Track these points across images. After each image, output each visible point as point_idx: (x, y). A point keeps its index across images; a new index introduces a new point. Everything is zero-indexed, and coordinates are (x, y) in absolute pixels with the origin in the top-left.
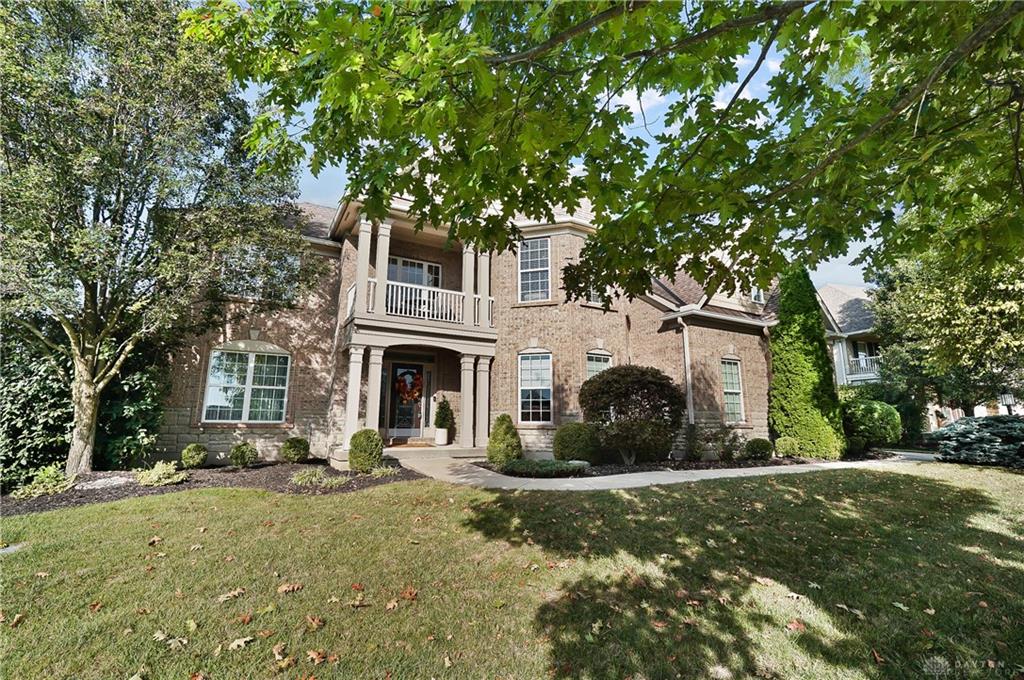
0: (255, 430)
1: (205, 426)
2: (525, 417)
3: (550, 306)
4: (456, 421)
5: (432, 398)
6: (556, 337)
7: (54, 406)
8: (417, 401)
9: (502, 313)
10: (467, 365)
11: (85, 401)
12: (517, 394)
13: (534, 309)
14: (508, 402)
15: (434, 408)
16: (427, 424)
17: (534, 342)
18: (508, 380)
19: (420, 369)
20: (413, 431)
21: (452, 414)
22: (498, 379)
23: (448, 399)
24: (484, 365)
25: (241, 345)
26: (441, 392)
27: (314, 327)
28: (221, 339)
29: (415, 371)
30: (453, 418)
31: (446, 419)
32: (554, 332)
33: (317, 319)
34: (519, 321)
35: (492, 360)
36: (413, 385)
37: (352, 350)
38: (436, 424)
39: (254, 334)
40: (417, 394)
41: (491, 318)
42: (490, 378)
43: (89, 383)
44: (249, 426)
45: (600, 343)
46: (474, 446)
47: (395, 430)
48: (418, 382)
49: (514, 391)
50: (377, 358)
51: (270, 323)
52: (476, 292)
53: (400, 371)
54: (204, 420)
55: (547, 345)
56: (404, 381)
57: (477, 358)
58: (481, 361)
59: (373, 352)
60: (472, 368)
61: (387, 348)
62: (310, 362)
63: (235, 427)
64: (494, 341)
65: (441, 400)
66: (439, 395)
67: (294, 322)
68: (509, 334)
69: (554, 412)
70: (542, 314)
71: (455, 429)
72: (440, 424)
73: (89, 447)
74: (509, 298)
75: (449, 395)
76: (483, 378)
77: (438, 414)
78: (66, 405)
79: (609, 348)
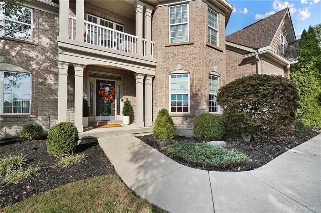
0: (8, 119)
2: (173, 110)
3: (189, 44)
4: (134, 111)
5: (121, 100)
6: (192, 63)
8: (112, 101)
9: (159, 50)
10: (139, 80)
12: (169, 97)
13: (179, 47)
14: (164, 101)
15: (122, 105)
16: (118, 113)
17: (179, 67)
18: (164, 89)
19: (113, 83)
20: (111, 117)
21: (132, 108)
22: (158, 89)
23: (129, 100)
24: (149, 80)
26: (125, 97)
27: (47, 58)
29: (111, 85)
30: (132, 110)
31: (129, 111)
32: (191, 60)
33: (49, 53)
34: (170, 54)
35: (154, 78)
36: (110, 92)
38: (123, 113)
40: (112, 97)
41: (153, 53)
42: (152, 88)
45: (215, 68)
46: (145, 126)
47: (100, 117)
48: (112, 91)
49: (166, 95)
52: (144, 37)
53: (101, 85)
55: (187, 68)
56: (104, 90)
57: (145, 76)
58: (148, 78)
60: (143, 82)
61: (85, 66)
62: (46, 79)
64: (155, 67)
65: (126, 101)
66: (124, 98)
67: (32, 54)
68: (164, 62)
69: (190, 107)
70: (184, 50)
71: (134, 116)
72: (125, 114)
74: (164, 41)
75: (130, 98)
76: (149, 88)
77: (124, 108)
79: (219, 72)
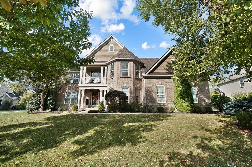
1: (65, 105)
3: (114, 78)
7: (39, 101)
8: (97, 99)
11: (42, 101)
17: (111, 86)
25: (70, 91)
28: (67, 90)
37: (79, 91)
39: (72, 89)
43: (42, 98)
44: (71, 104)
45: (125, 85)
47: (93, 105)
50: (83, 92)
51: (74, 87)
54: (65, 104)
55: (113, 87)
59: (82, 91)
61: (85, 90)
63: (69, 105)
64: (106, 87)
70: (113, 80)
73: (43, 107)
78: (40, 101)
